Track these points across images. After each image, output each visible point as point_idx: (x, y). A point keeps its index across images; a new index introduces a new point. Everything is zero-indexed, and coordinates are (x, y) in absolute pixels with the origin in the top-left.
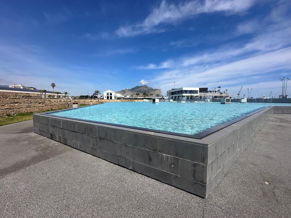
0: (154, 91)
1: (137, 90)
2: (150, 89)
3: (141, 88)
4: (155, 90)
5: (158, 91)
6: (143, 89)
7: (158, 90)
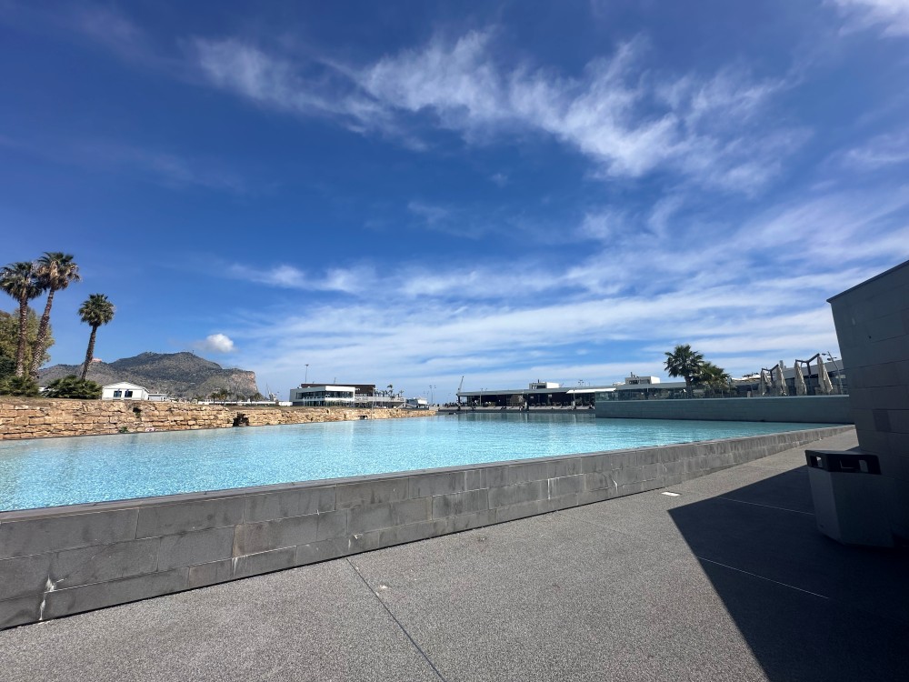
0: (227, 375)
1: (148, 367)
2: (210, 369)
3: (167, 362)
4: (231, 372)
5: (243, 375)
6: (176, 367)
7: (241, 372)
